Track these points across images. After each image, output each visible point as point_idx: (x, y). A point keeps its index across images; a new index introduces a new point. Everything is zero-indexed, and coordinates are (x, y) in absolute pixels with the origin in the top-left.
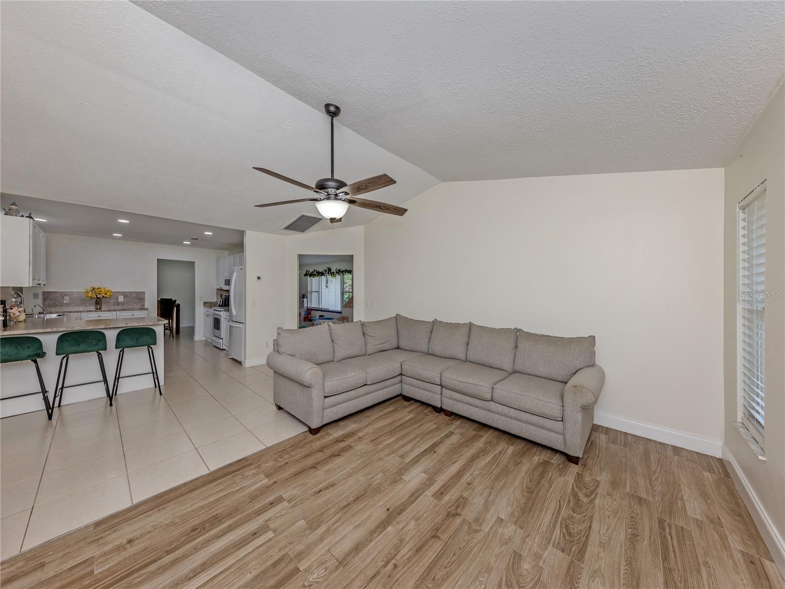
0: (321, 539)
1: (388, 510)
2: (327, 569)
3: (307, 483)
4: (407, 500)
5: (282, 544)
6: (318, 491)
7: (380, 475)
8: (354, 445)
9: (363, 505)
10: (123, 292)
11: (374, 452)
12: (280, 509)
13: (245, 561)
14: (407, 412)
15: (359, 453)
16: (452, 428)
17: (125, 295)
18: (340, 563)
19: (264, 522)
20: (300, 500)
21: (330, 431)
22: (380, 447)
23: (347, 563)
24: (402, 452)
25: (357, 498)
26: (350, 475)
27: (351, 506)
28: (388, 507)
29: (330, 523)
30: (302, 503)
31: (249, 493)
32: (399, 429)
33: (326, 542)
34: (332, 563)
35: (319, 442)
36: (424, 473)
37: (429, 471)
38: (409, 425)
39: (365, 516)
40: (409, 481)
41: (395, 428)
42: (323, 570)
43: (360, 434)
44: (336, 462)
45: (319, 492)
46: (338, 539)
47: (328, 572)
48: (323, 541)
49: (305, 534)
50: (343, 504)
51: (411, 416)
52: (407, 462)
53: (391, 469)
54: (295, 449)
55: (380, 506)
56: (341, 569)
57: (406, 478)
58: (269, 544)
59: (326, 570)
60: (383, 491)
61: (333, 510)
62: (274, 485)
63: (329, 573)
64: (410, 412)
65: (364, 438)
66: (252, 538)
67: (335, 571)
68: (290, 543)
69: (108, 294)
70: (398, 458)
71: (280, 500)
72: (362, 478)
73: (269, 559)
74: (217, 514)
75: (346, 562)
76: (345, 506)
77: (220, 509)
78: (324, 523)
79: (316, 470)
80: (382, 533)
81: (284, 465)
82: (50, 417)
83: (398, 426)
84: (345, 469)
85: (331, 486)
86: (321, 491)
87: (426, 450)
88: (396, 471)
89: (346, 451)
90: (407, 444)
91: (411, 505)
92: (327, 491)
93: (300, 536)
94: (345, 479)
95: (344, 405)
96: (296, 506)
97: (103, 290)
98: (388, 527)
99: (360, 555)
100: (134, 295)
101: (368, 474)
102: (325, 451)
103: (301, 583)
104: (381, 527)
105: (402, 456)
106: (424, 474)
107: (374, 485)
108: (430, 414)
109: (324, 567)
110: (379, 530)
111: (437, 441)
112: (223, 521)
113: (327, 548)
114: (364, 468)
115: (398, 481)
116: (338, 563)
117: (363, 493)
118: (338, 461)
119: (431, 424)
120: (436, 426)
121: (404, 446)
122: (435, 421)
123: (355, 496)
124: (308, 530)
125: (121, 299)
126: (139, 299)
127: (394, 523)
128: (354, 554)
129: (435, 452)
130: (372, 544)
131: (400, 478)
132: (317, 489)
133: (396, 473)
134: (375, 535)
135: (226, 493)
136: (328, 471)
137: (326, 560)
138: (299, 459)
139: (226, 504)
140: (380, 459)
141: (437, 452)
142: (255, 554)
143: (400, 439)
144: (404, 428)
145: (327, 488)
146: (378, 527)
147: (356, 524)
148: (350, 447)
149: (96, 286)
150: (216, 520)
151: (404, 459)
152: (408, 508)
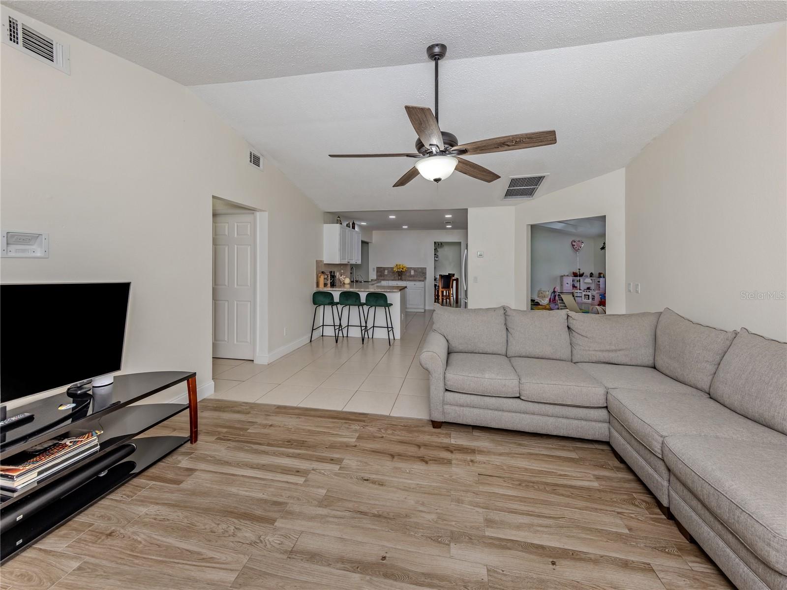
0: (312, 518)
1: (384, 558)
2: (281, 544)
3: (370, 465)
4: (416, 573)
5: (295, 494)
6: (366, 478)
7: (433, 517)
8: (455, 464)
9: (374, 527)
10: (414, 268)
11: (463, 488)
12: (328, 468)
13: (272, 484)
14: (594, 475)
15: (447, 476)
16: (659, 561)
17: (415, 270)
18: (291, 552)
19: (311, 469)
20: (346, 474)
21: (453, 434)
22: (482, 488)
23: (293, 558)
24: (495, 516)
25: (379, 516)
26: (407, 489)
27: (366, 517)
28: (387, 555)
29: (334, 512)
30: (344, 477)
31: (334, 441)
32: (542, 487)
33: (310, 524)
34: (288, 545)
35: (429, 437)
36: (488, 570)
37: (499, 576)
38: (568, 493)
39: (360, 539)
40: (451, 557)
41: (537, 483)
42: (278, 542)
43: (479, 458)
44: (415, 466)
45: (365, 480)
46: (317, 532)
47: (278, 547)
48: (310, 521)
49: (312, 502)
50: (363, 508)
51: (595, 484)
52: (487, 534)
53: (454, 523)
54: (403, 430)
55: (383, 546)
56: (285, 557)
57: (455, 549)
58: (293, 486)
59: (279, 544)
60: (411, 536)
61: (350, 505)
62: (353, 448)
63: (278, 549)
64: (598, 478)
65: (476, 465)
66: (293, 473)
67: (281, 553)
68: (298, 499)
69: (404, 269)
70: (481, 519)
71: (338, 461)
72: (412, 502)
73: (278, 496)
74: (306, 441)
75: (293, 556)
76: (361, 513)
77: (311, 440)
78: (331, 508)
79: (391, 459)
80: (346, 572)
81: (379, 437)
82: (337, 342)
83: (547, 484)
84: (411, 479)
85: (379, 484)
86: (367, 480)
87: (542, 547)
88: (455, 529)
89: (439, 464)
90: (523, 514)
91: (411, 584)
92: (371, 485)
93: (308, 500)
94: (398, 488)
95: (476, 411)
96: (338, 476)
97: (401, 266)
98: (359, 573)
99: (307, 565)
100: (420, 270)
101: (423, 504)
102: (422, 449)
103: (261, 533)
104: (354, 565)
105: (489, 522)
106: (484, 572)
107: (411, 520)
108: (644, 505)
109: (282, 540)
110: (348, 566)
111: (586, 553)
112: (302, 448)
113: (303, 529)
114: (429, 494)
115: (439, 542)
116: (290, 550)
117: (392, 517)
118: (419, 467)
119: (619, 521)
120: (627, 531)
121: (515, 513)
122: (633, 524)
123: (380, 513)
124: (318, 501)
125: (412, 273)
126: (423, 273)
127: (368, 578)
128: (306, 558)
129: (553, 563)
130: (326, 569)
131: (447, 542)
132: (367, 476)
133: (452, 532)
134: (339, 565)
135: (326, 431)
136: (396, 468)
137: (290, 538)
138: (393, 441)
139: (317, 438)
140: (459, 501)
141: (557, 567)
142: (280, 485)
143: (522, 500)
144: (554, 492)
145: (374, 482)
146: (351, 561)
147: (344, 536)
148: (449, 462)
149: (398, 264)
150: (302, 444)
151: (488, 526)
152: (403, 582)
